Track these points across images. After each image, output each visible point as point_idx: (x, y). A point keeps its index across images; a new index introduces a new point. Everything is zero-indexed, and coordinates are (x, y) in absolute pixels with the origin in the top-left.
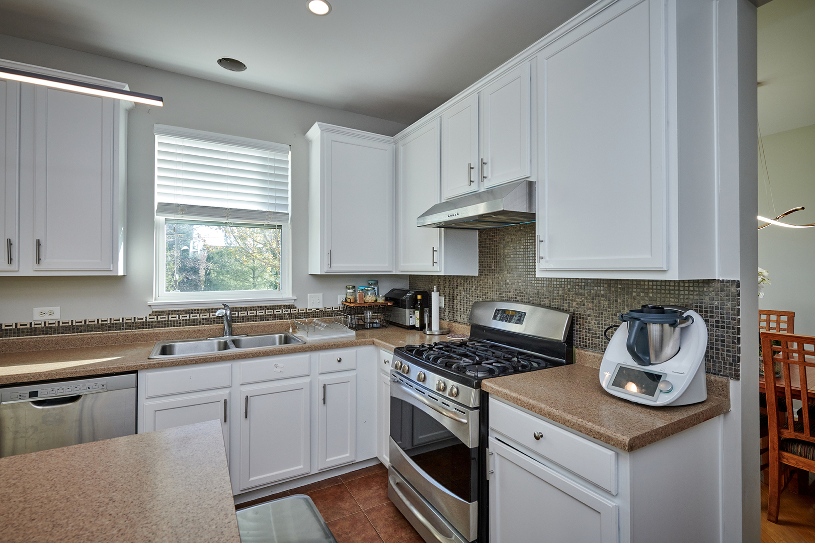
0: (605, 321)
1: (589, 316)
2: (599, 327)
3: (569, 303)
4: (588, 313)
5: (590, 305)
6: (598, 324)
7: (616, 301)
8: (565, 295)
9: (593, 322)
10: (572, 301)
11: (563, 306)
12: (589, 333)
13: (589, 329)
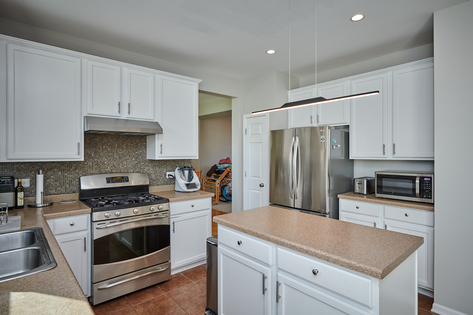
0: (158, 174)
1: (152, 173)
2: (155, 177)
3: (143, 170)
4: (151, 172)
5: (152, 170)
6: (155, 176)
7: (162, 167)
8: (141, 167)
9: (153, 176)
10: (144, 169)
11: (140, 171)
12: (152, 180)
13: (152, 179)
